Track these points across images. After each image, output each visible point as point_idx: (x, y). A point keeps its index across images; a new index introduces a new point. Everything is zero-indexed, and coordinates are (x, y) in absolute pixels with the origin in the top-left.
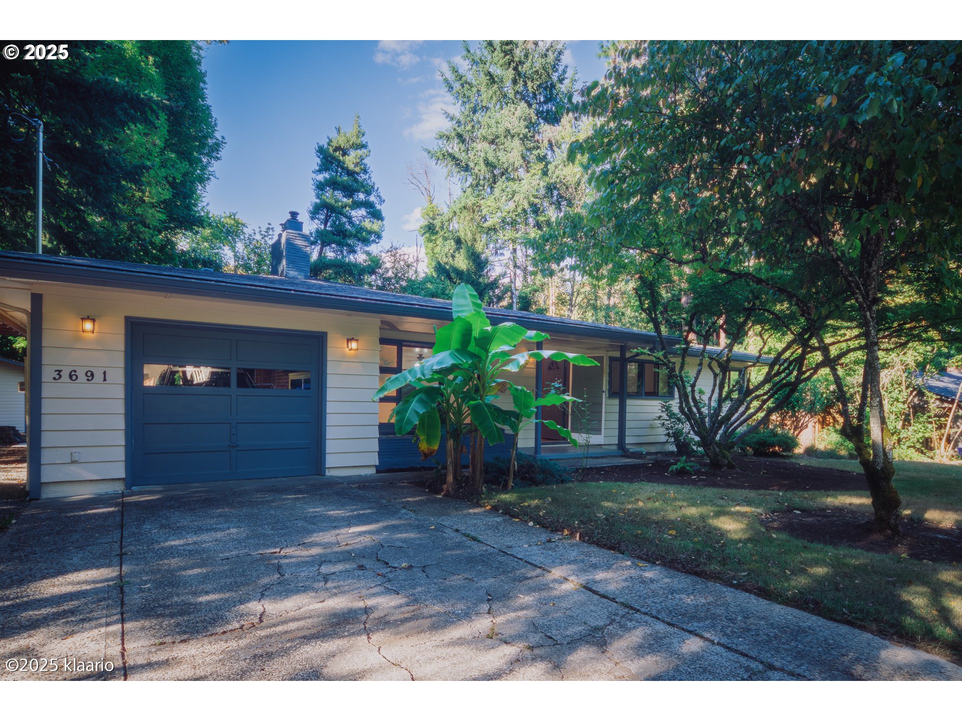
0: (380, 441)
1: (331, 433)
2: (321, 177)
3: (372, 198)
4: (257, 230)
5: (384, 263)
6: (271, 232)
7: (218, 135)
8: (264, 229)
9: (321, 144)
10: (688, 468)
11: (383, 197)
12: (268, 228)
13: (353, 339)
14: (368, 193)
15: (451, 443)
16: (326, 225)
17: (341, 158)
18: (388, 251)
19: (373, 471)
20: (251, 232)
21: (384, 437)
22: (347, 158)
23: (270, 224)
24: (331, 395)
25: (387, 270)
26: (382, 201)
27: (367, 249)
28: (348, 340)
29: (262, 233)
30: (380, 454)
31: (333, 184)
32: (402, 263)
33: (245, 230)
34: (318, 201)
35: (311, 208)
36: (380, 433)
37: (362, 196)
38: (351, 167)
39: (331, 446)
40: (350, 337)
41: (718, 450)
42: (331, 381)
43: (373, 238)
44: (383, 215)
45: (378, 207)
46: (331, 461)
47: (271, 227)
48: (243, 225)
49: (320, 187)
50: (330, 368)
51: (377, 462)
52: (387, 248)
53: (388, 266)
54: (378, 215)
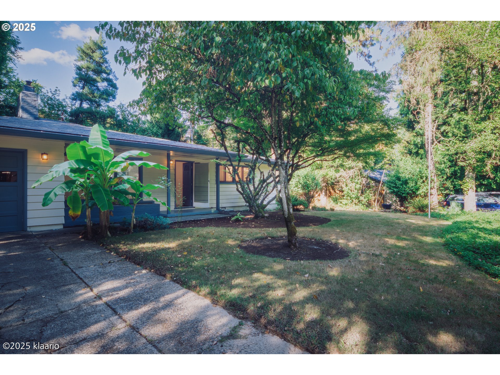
0: (65, 210)
2: (79, 64)
3: (111, 77)
4: (49, 91)
5: (116, 112)
6: (58, 92)
8: (53, 90)
10: (240, 218)
11: (118, 77)
12: (56, 90)
13: (45, 153)
14: (108, 74)
15: (89, 211)
16: (83, 90)
17: (91, 54)
19: (61, 227)
20: (46, 91)
22: (95, 54)
23: (57, 88)
25: (118, 116)
26: (117, 79)
27: (108, 104)
28: (42, 154)
29: (53, 92)
30: (66, 217)
32: (127, 112)
33: (43, 90)
37: (105, 75)
38: (97, 59)
40: (43, 152)
41: (257, 209)
43: (111, 98)
44: (118, 86)
45: (115, 82)
48: (42, 87)
49: (79, 69)
51: (64, 222)
52: (119, 104)
53: (119, 113)
54: (114, 86)
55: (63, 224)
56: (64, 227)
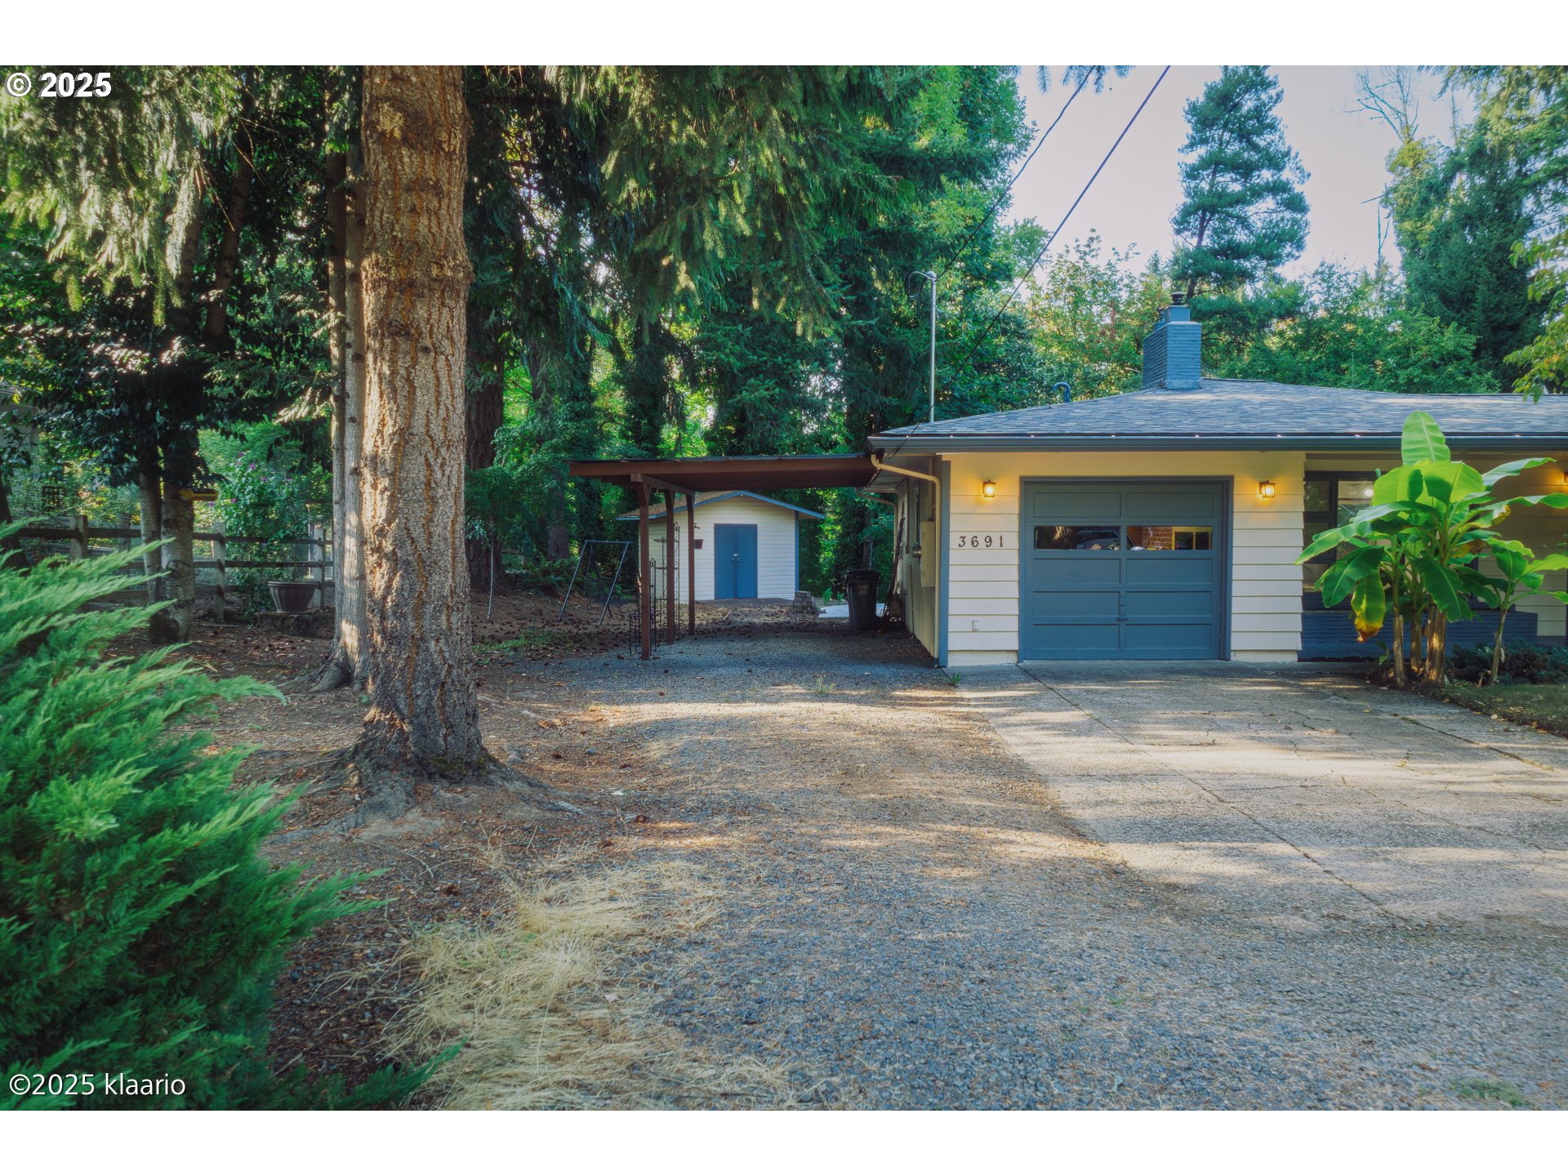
0: (1304, 618)
1: (1237, 605)
2: (1193, 157)
3: (1286, 175)
4: (1072, 244)
5: (1308, 295)
7: (1027, 122)
8: (1083, 242)
9: (1193, 99)
11: (1307, 170)
12: (1091, 239)
13: (1267, 480)
14: (1278, 167)
15: (1399, 621)
16: (1201, 239)
18: (1316, 273)
19: (1294, 658)
20: (1062, 250)
21: (1309, 612)
23: (1094, 231)
24: (1238, 556)
25: (1315, 309)
26: (1305, 176)
27: (1276, 270)
28: (1261, 485)
29: (1082, 248)
30: (1305, 635)
31: (1216, 163)
32: (1344, 290)
33: (1050, 245)
34: (1189, 200)
35: (1176, 214)
36: (1305, 607)
37: (1266, 175)
39: (1237, 623)
40: (1264, 479)
42: (1238, 538)
43: (1288, 249)
44: (1307, 201)
45: (1298, 188)
46: (1237, 642)
47: (1094, 235)
49: (1192, 173)
50: (1238, 521)
51: (1300, 648)
52: (1315, 267)
53: (1316, 299)
54: (1296, 204)
55: (1298, 652)
56: (1300, 660)
